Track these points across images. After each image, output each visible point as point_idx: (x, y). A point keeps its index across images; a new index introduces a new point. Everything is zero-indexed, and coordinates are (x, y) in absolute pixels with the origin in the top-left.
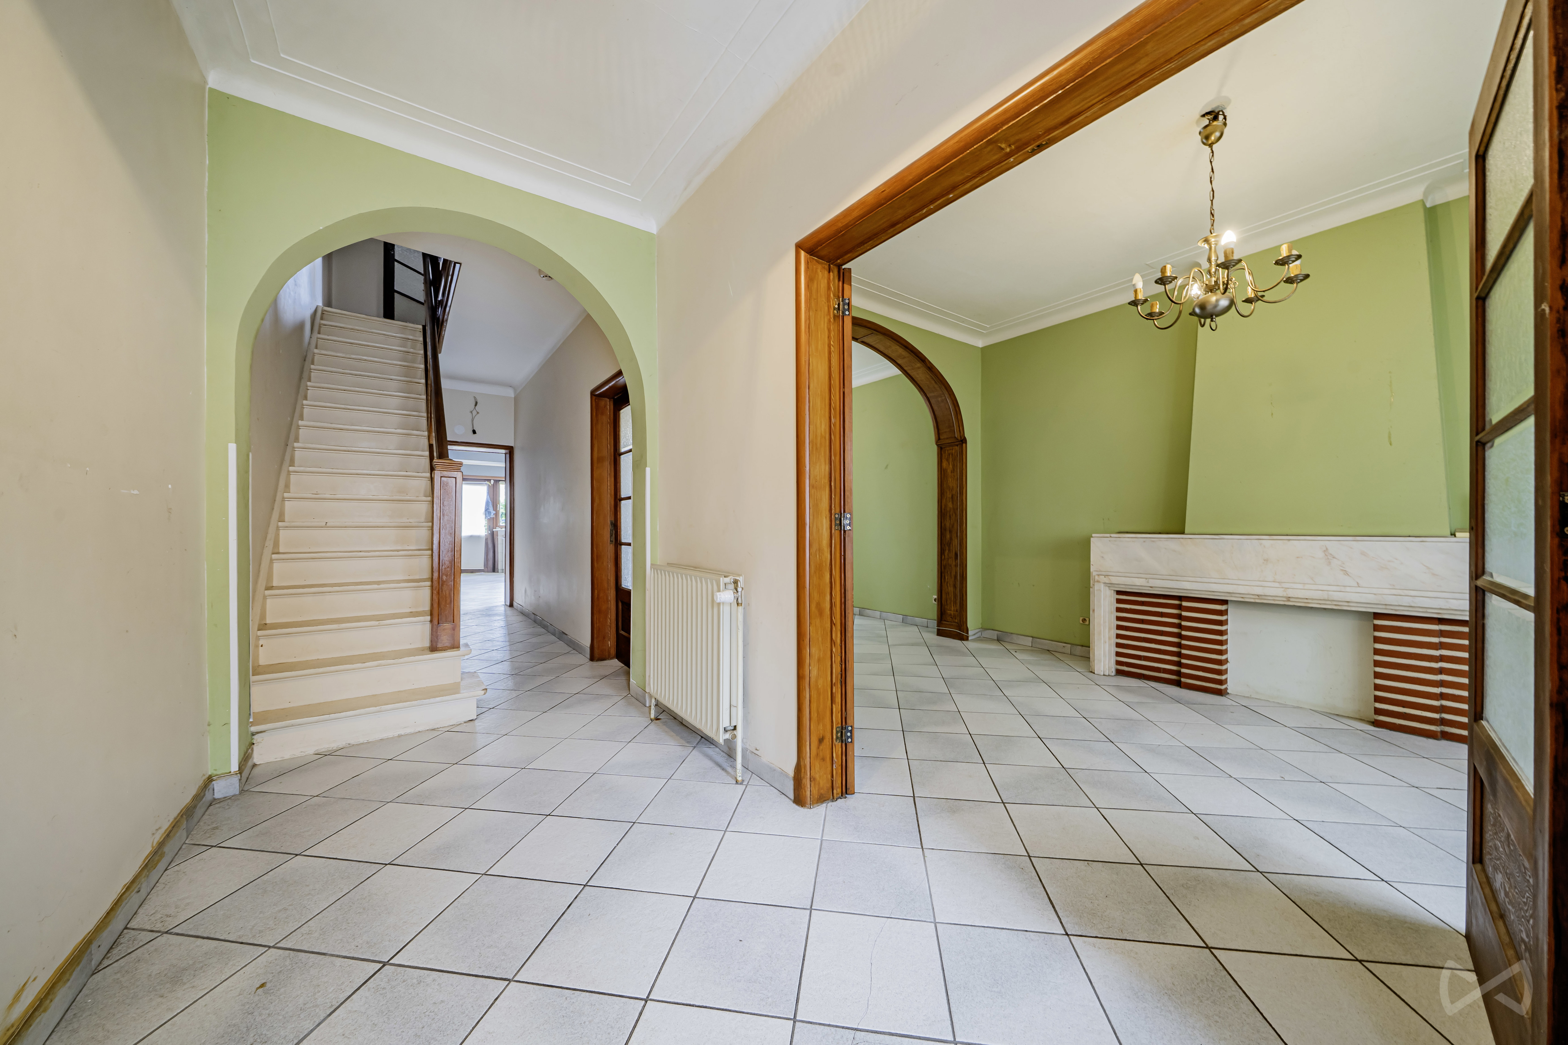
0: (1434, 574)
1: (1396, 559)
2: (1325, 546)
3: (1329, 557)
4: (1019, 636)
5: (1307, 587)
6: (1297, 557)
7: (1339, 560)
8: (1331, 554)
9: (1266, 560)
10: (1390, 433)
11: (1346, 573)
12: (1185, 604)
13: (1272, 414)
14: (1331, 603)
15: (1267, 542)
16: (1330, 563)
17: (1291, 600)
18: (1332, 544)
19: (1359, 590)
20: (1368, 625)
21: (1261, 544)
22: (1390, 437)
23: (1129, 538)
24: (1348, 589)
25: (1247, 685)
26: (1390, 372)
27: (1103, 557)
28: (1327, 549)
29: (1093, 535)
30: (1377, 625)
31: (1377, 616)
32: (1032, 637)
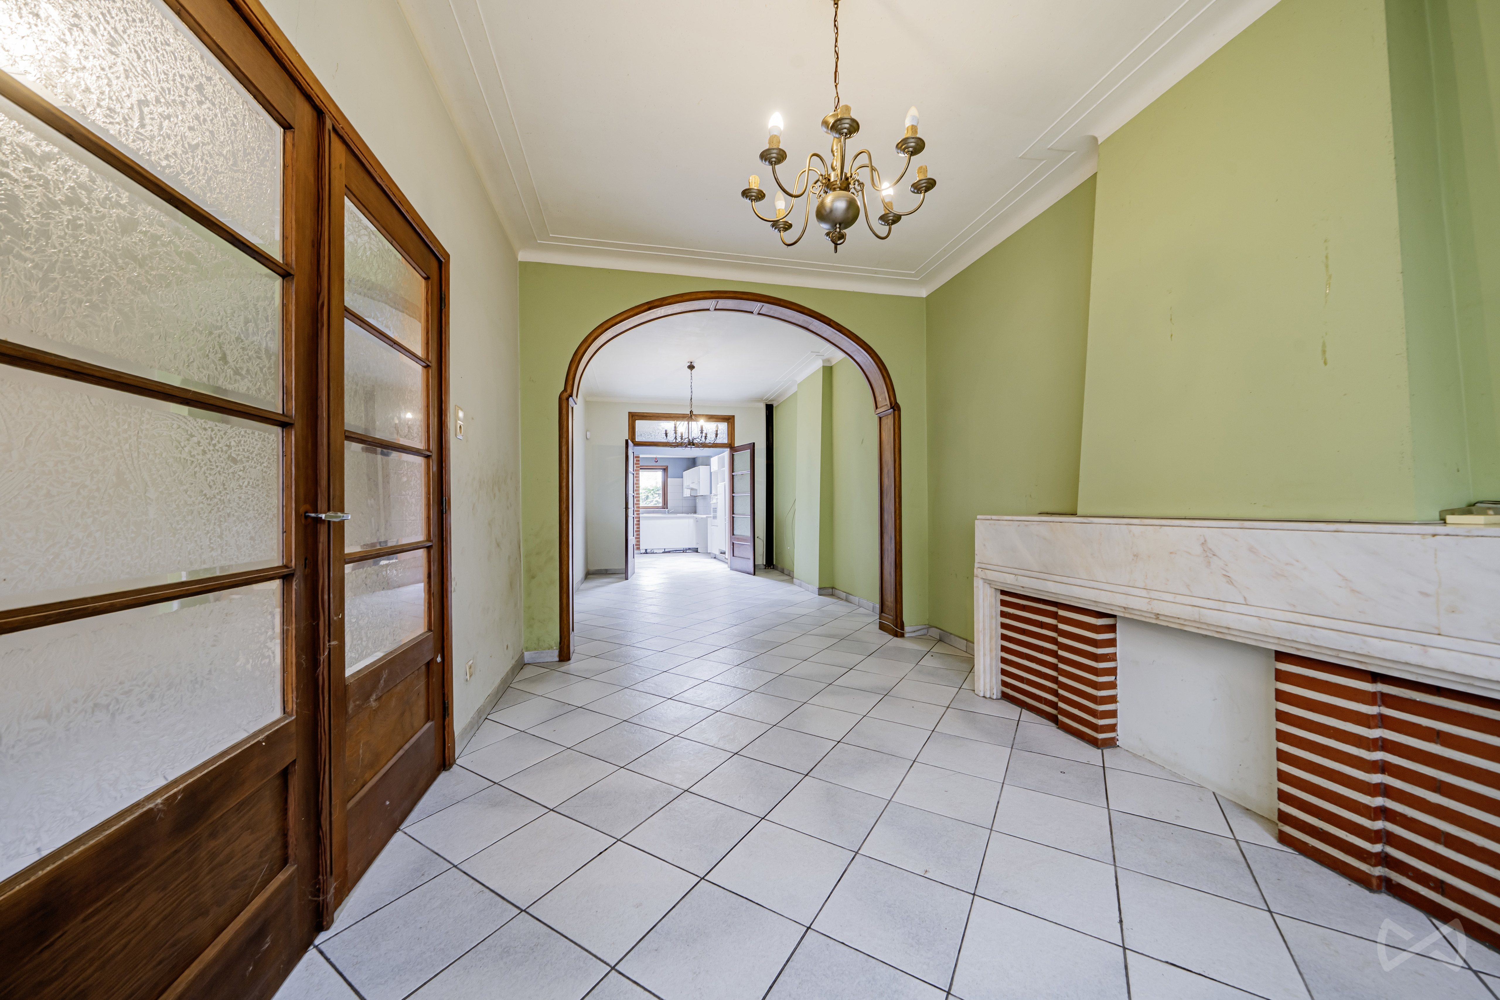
0: (1353, 591)
1: (1298, 561)
2: (1204, 536)
3: (1208, 553)
4: (956, 637)
5: (1179, 599)
6: (1171, 553)
7: (1220, 559)
8: (1210, 549)
9: (1136, 556)
10: (1324, 345)
11: (1230, 581)
12: (1062, 613)
13: (1172, 335)
14: (1207, 628)
15: (1137, 529)
16: (1209, 562)
17: (1161, 618)
18: (1212, 532)
19: (1243, 609)
20: (1264, 669)
21: (1130, 532)
22: (1324, 352)
23: (1006, 520)
24: (1229, 607)
25: (1140, 739)
26: (1326, 241)
27: (985, 545)
28: (1205, 541)
29: (978, 517)
30: (1280, 670)
31: (1280, 656)
32: (966, 640)
